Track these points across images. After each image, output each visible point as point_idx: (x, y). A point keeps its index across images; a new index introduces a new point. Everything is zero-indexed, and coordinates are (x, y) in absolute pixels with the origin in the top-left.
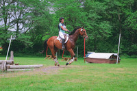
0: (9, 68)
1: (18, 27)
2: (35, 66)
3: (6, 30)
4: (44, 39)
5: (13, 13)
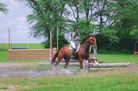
0: (92, 67)
1: (102, 19)
2: (122, 64)
3: (88, 23)
4: (131, 33)
5: (95, 4)
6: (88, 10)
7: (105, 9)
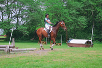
1: (18, 20)
3: (9, 22)
5: (14, 10)
6: (9, 14)
7: (20, 13)
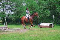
0: (5, 30)
6: (4, 8)
7: (11, 8)
